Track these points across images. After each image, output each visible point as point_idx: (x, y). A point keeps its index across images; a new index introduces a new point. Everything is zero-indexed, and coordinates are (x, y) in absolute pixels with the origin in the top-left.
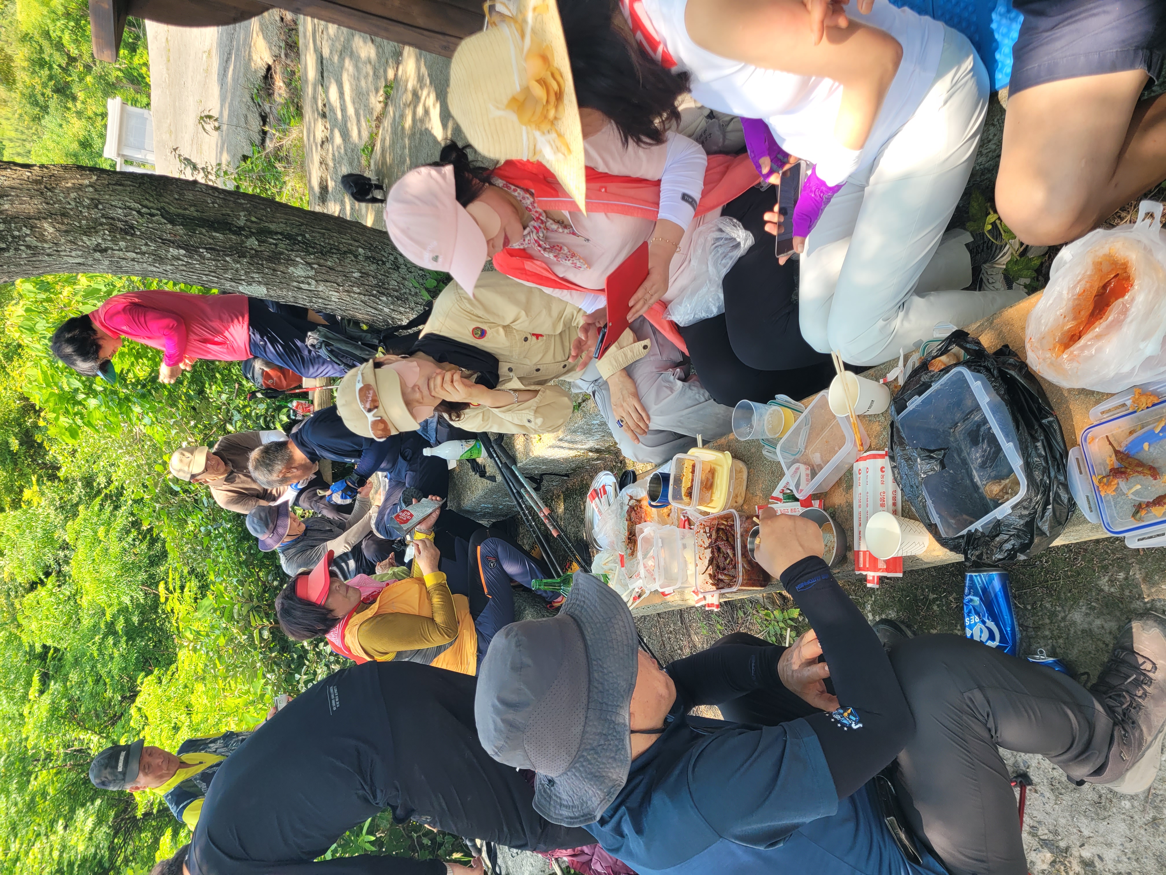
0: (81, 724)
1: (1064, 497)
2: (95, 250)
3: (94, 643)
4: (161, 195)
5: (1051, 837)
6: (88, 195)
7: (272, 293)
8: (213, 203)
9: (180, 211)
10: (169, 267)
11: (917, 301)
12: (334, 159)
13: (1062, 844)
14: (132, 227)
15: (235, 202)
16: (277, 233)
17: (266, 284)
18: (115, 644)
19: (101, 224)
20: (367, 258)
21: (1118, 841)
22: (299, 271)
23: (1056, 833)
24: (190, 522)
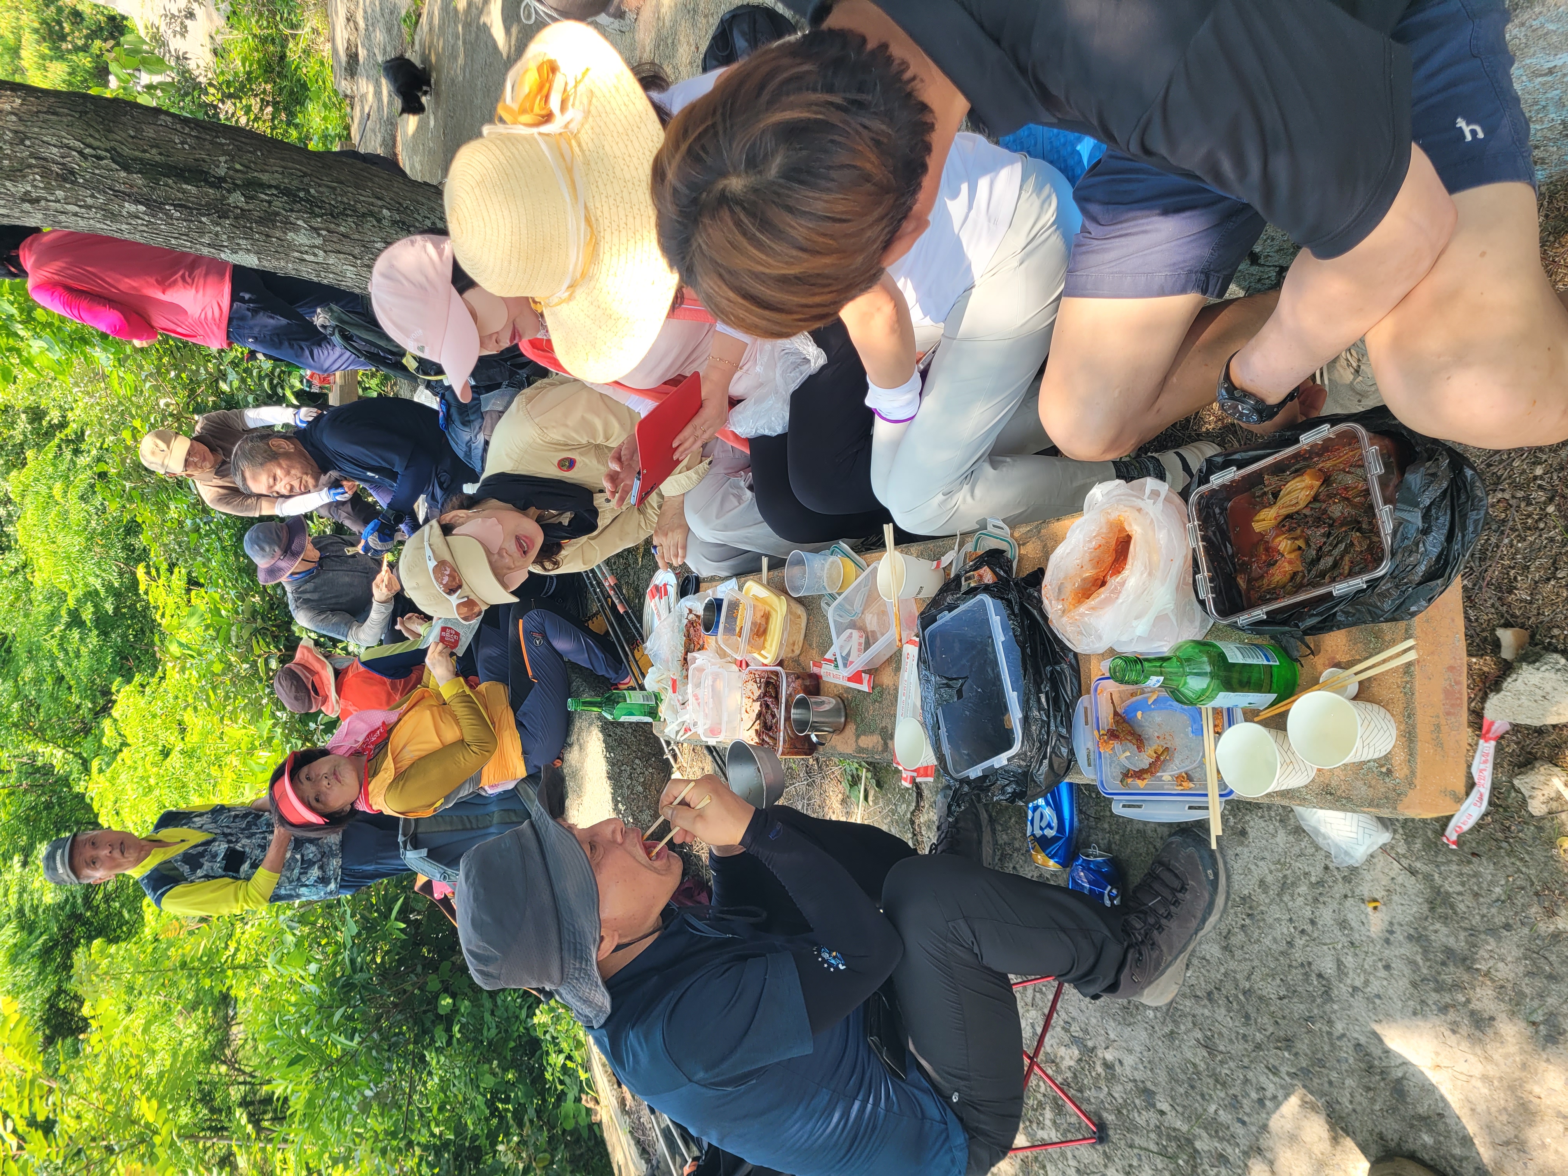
0: (40, 734)
1: (1064, 751)
2: (23, 200)
3: (53, 637)
4: (110, 131)
5: (1081, 1035)
6: (9, 125)
7: (265, 263)
8: (182, 143)
9: (137, 153)
10: (124, 227)
11: (988, 470)
12: (366, 19)
13: (1090, 1044)
14: (72, 172)
15: (212, 143)
16: (270, 187)
17: (257, 253)
18: (82, 639)
19: (30, 166)
20: (394, 223)
21: (1138, 1049)
22: (302, 239)
23: (1086, 1032)
24: (172, 507)
